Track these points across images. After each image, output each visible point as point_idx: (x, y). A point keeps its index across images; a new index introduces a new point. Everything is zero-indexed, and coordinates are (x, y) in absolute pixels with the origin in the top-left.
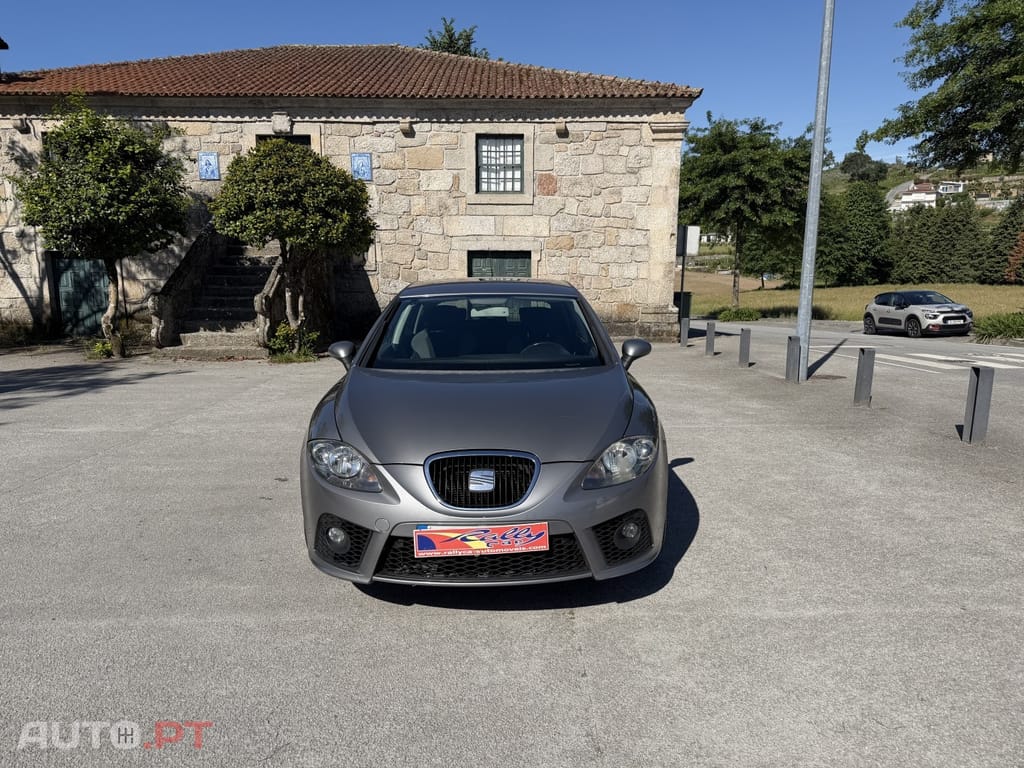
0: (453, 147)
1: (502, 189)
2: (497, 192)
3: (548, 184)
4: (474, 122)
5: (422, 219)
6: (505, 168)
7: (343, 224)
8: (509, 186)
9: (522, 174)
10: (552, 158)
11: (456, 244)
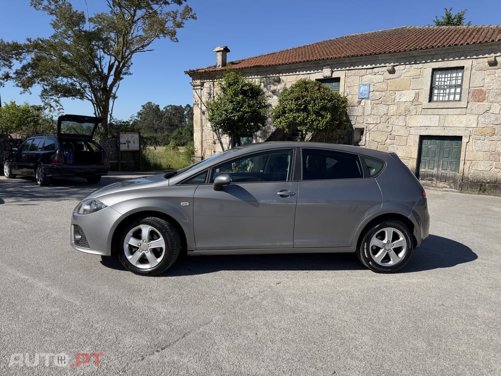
0: (415, 77)
1: (447, 99)
2: (442, 101)
3: (479, 95)
4: (431, 62)
5: (394, 117)
6: (450, 87)
7: (327, 120)
8: (452, 97)
9: (461, 91)
10: (484, 79)
11: (413, 131)
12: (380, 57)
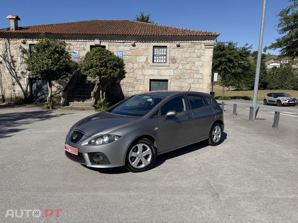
0: (145, 50)
1: (160, 62)
3: (174, 60)
4: (152, 42)
5: (137, 70)
6: (161, 55)
7: (118, 72)
8: (162, 61)
9: (166, 57)
10: (175, 53)
11: (146, 77)
12: (128, 37)
